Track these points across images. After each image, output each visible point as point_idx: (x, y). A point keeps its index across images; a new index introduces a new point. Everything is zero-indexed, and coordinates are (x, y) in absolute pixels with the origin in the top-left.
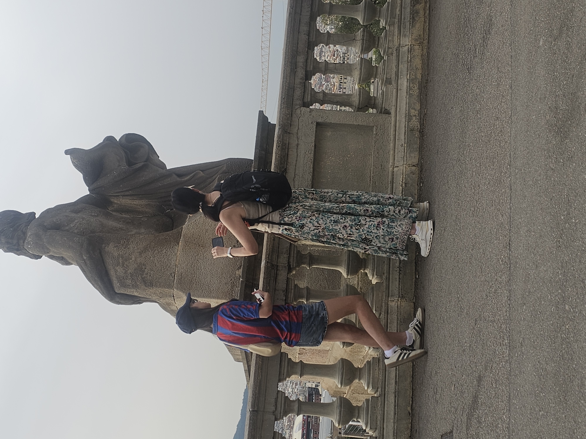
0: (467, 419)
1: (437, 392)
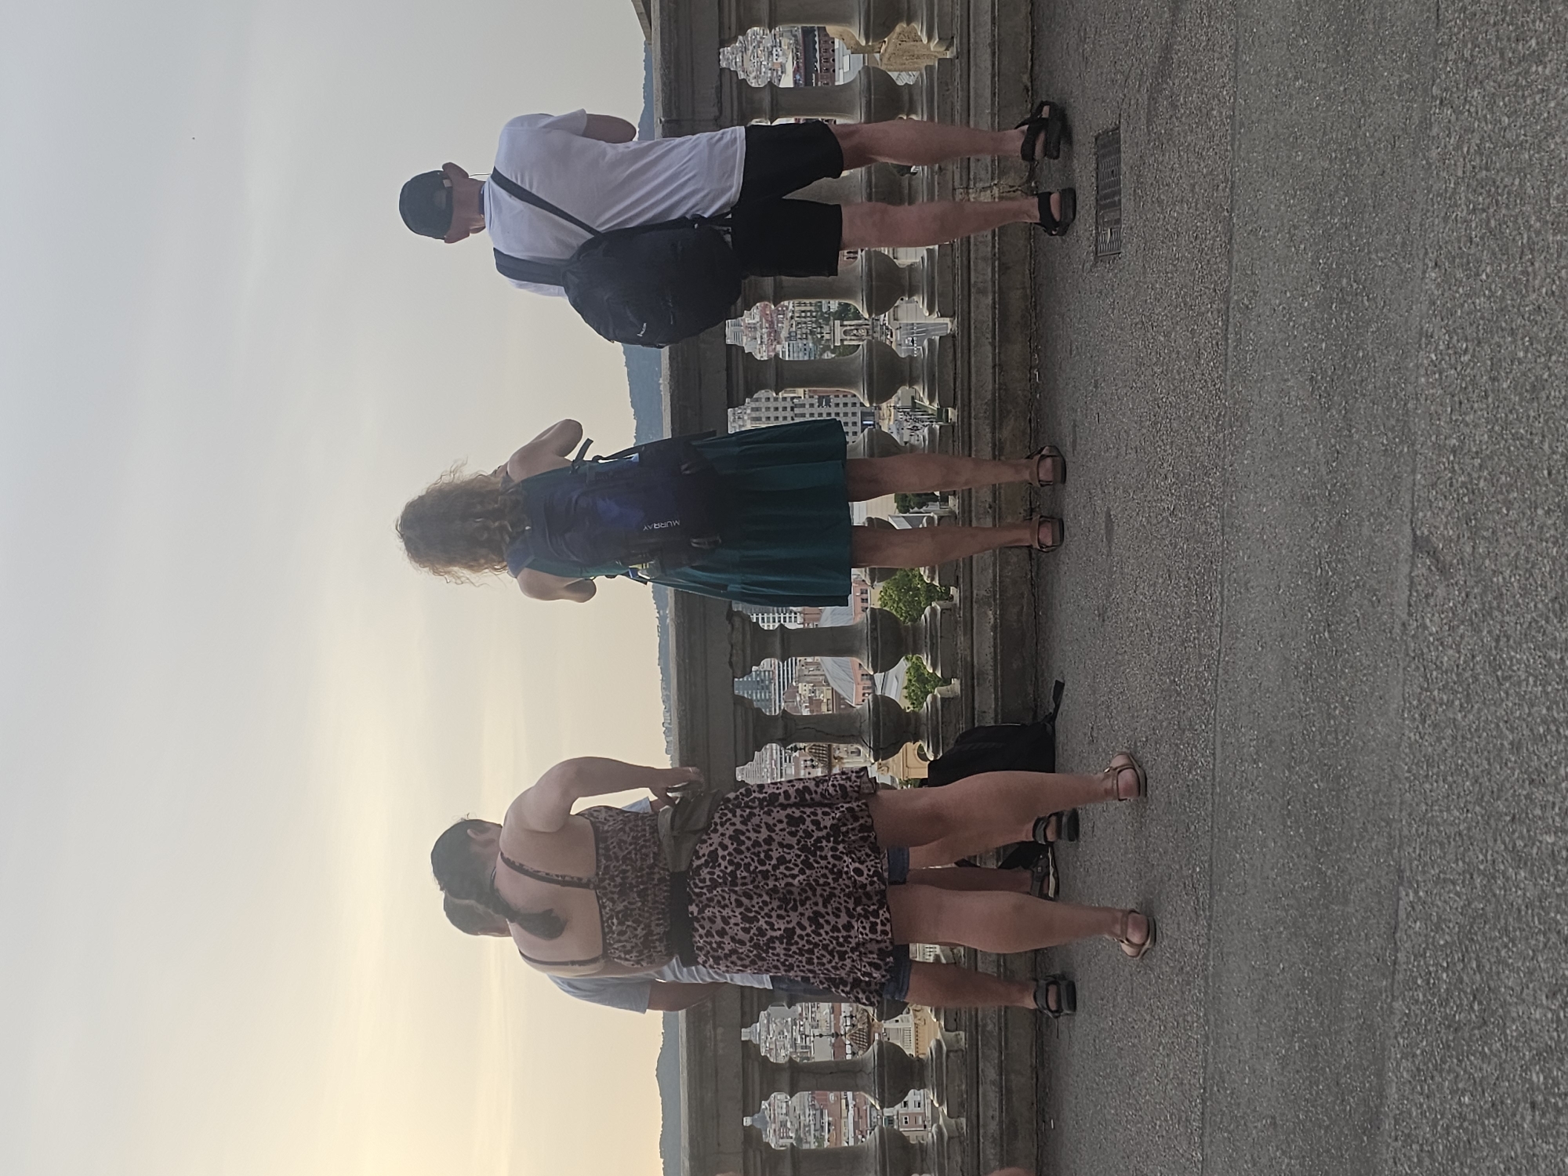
0: (1149, 99)
1: (1085, 39)
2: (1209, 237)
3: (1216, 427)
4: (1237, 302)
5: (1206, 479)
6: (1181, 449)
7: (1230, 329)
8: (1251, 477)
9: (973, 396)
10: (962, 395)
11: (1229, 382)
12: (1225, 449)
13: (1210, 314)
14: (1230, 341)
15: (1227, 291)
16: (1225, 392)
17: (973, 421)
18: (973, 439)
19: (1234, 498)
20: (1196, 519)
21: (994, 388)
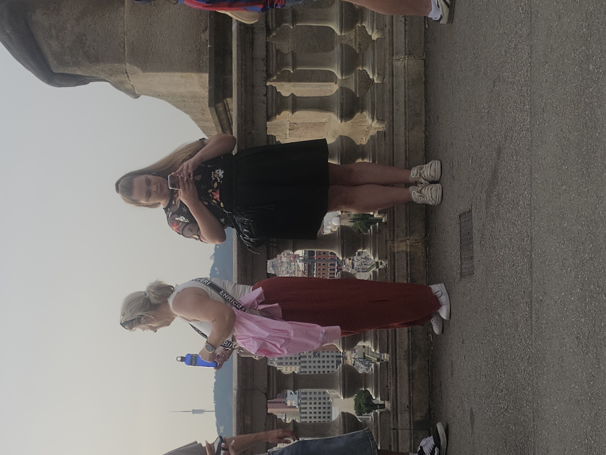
0: (486, 196)
1: (453, 167)
2: (520, 265)
3: (528, 364)
4: (536, 298)
5: (523, 391)
6: (510, 375)
7: (533, 312)
8: (547, 390)
9: (397, 347)
10: (392, 347)
11: (533, 339)
12: (533, 375)
13: (522, 305)
14: (533, 318)
15: (531, 292)
16: (531, 345)
17: (398, 361)
18: (398, 370)
19: (539, 402)
20: (519, 414)
21: (409, 343)
